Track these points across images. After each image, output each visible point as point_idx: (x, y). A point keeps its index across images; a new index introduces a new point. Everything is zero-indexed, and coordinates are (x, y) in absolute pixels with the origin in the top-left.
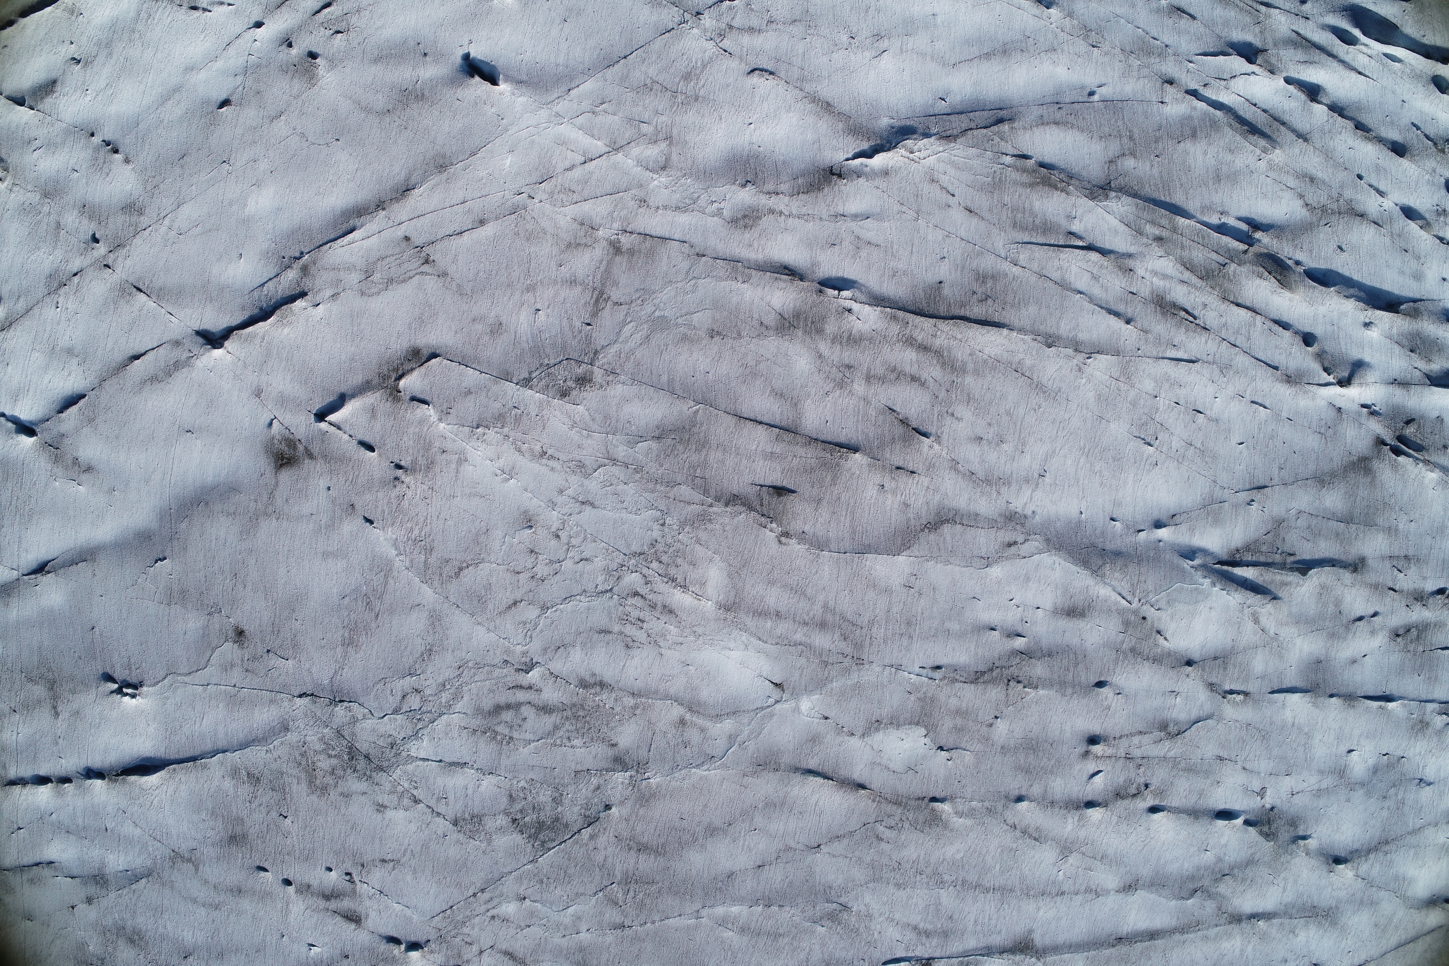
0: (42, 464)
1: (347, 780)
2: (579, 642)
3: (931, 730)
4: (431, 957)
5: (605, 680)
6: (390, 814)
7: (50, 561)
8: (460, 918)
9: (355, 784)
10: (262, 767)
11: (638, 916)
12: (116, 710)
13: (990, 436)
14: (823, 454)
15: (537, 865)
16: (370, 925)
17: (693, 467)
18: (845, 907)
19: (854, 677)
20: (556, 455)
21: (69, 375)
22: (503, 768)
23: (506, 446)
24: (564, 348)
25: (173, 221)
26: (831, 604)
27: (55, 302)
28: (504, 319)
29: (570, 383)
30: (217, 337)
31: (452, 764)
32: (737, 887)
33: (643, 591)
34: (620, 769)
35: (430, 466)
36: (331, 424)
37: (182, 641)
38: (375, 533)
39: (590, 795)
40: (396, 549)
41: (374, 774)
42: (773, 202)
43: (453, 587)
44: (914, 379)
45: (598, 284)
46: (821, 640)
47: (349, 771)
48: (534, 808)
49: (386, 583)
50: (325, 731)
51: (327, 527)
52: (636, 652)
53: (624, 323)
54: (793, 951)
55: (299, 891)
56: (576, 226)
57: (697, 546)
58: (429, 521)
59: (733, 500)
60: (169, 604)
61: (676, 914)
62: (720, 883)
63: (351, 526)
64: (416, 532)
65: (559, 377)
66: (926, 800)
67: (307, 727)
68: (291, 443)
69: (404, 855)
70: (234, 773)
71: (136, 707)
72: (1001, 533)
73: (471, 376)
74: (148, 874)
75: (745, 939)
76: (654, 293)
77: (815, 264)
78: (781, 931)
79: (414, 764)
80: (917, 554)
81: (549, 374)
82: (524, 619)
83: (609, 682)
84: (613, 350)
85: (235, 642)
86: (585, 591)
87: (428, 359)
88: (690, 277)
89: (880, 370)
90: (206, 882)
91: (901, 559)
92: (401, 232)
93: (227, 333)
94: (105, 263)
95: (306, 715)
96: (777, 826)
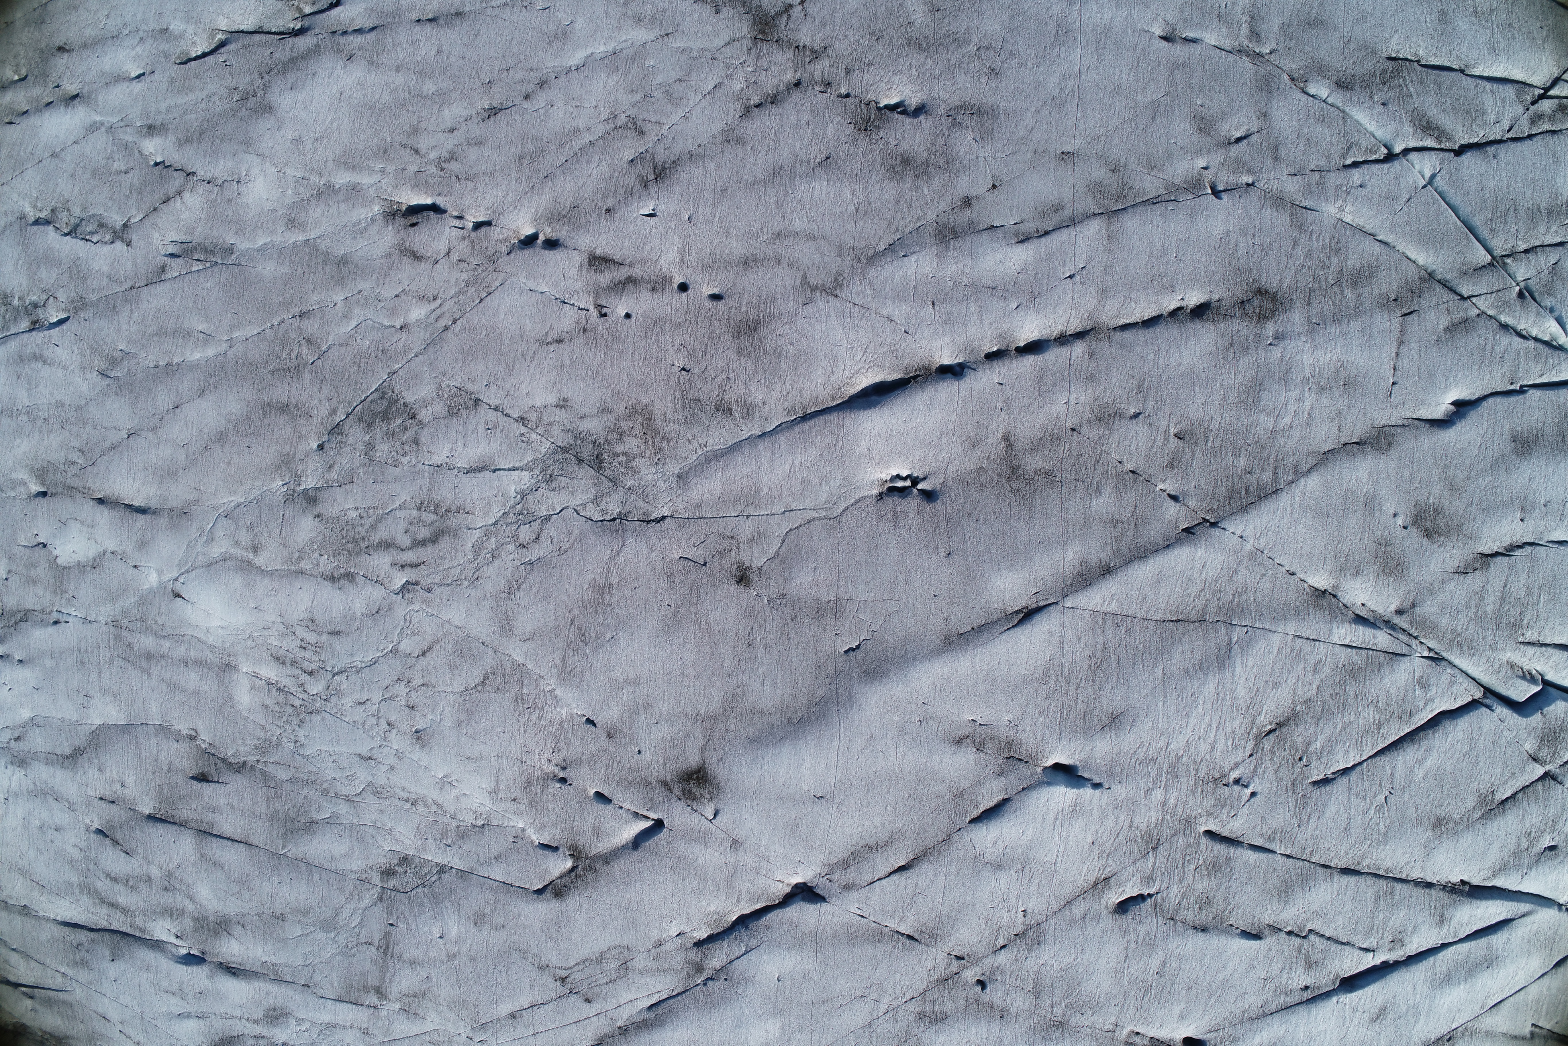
0: (1028, 738)
1: (604, 429)
2: (358, 620)
3: (53, 563)
4: (506, 233)
5: (330, 584)
6: (552, 399)
7: (1014, 627)
8: (472, 290)
9: (594, 426)
10: (712, 425)
11: (287, 331)
12: (917, 458)
13: (50, 832)
14: (174, 812)
15: (389, 371)
16: (577, 257)
17: (277, 796)
18: (103, 374)
19: (118, 608)
20: (402, 803)
21: (995, 843)
22: (427, 474)
23: (452, 809)
24: (411, 902)
25: (873, 1009)
26: (145, 677)
27: (1028, 916)
28: (473, 929)
29: (400, 870)
30: (800, 896)
31: (482, 469)
32: (196, 381)
33: (304, 677)
34: (310, 492)
35: (527, 785)
36: (647, 818)
37: (820, 560)
38: (582, 710)
39: (338, 459)
40: (556, 696)
41: (572, 442)
42: (257, 1030)
43: (490, 662)
44: (115, 880)
45: (390, 961)
46: (147, 642)
47: (601, 441)
48: (393, 435)
49: (564, 659)
50: (632, 482)
51: (637, 712)
52: (306, 616)
53: (360, 926)
54: (144, 319)
55: (667, 280)
56: (422, 1013)
57: (263, 724)
58: (522, 729)
59: (240, 768)
60: (838, 600)
61: (251, 340)
62: (211, 382)
63: (608, 716)
64: (534, 717)
65: (411, 875)
66: (49, 494)
67: (654, 483)
68: (688, 796)
69: (534, 353)
70: (749, 411)
71: (889, 467)
72: (27, 748)
73: (498, 873)
74: (875, 258)
75: (186, 325)
76: (339, 953)
77: (210, 977)
78: (156, 339)
79: (525, 462)
80: (87, 727)
81: (422, 877)
82: (413, 638)
83: (325, 582)
84: (366, 902)
85: (749, 568)
86: (358, 672)
87: (545, 888)
88: (311, 966)
89: (142, 886)
90: (791, 266)
91: (97, 721)
92: (595, 1008)
93: (787, 900)
94: (962, 962)
95: (655, 497)
96: (165, 452)
